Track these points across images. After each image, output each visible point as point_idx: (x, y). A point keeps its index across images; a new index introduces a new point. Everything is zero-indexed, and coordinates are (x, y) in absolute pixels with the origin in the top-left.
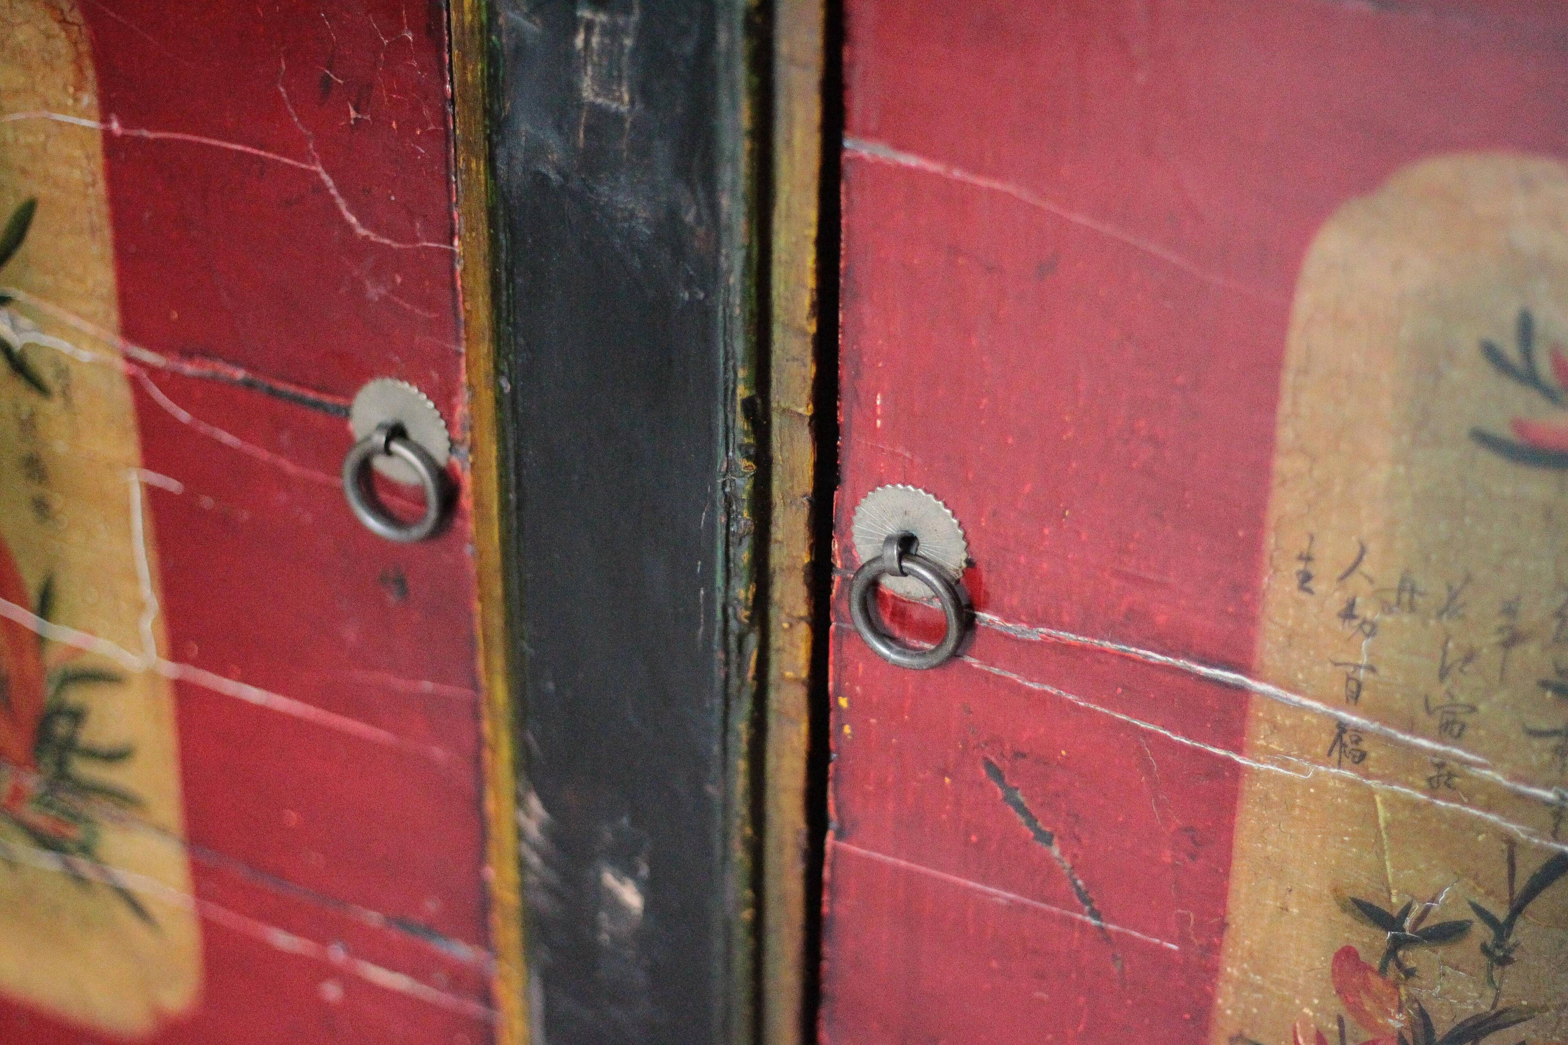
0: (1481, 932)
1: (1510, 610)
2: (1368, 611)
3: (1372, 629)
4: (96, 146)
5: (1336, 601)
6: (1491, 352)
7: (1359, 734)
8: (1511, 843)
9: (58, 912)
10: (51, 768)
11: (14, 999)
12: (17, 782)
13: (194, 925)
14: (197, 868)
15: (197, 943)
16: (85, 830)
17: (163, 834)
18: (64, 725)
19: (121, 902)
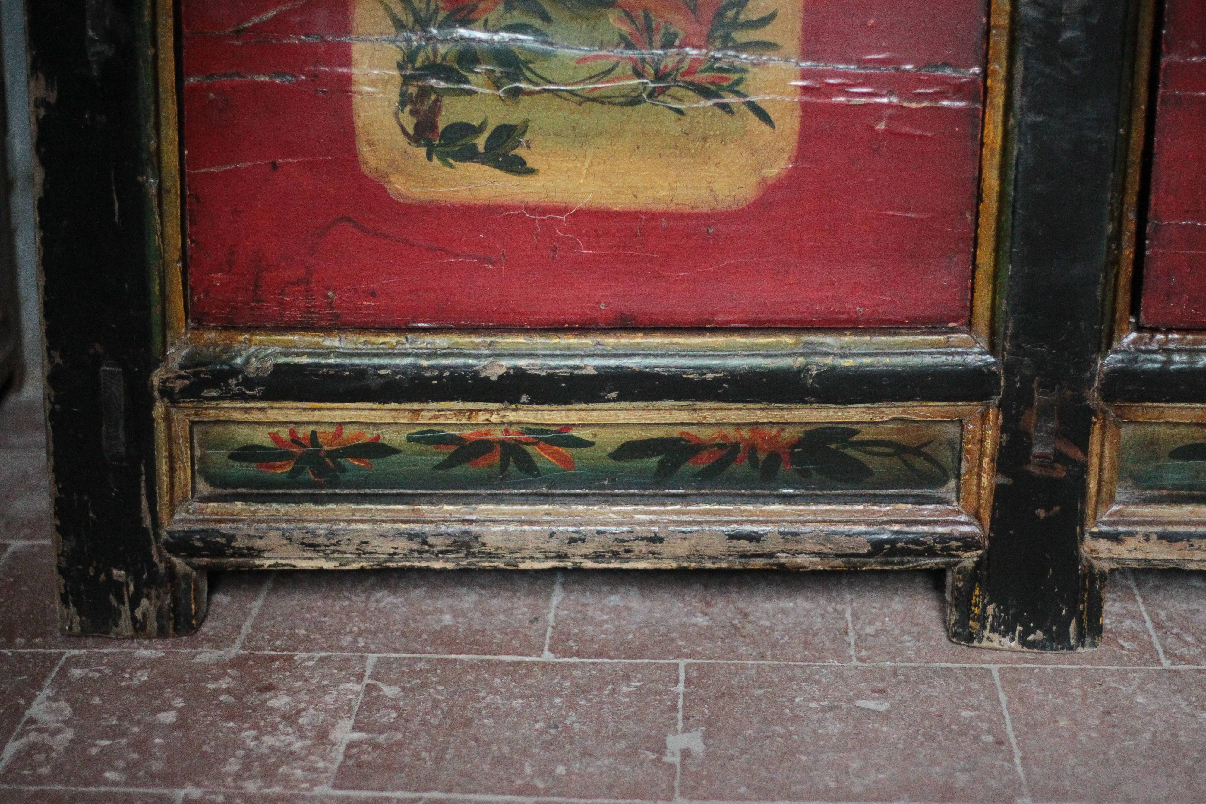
9: (705, 139)
10: (718, 44)
11: (661, 207)
12: (696, 60)
13: (797, 113)
14: (805, 74)
15: (797, 125)
16: (735, 76)
17: (787, 60)
18: (731, 13)
19: (751, 116)
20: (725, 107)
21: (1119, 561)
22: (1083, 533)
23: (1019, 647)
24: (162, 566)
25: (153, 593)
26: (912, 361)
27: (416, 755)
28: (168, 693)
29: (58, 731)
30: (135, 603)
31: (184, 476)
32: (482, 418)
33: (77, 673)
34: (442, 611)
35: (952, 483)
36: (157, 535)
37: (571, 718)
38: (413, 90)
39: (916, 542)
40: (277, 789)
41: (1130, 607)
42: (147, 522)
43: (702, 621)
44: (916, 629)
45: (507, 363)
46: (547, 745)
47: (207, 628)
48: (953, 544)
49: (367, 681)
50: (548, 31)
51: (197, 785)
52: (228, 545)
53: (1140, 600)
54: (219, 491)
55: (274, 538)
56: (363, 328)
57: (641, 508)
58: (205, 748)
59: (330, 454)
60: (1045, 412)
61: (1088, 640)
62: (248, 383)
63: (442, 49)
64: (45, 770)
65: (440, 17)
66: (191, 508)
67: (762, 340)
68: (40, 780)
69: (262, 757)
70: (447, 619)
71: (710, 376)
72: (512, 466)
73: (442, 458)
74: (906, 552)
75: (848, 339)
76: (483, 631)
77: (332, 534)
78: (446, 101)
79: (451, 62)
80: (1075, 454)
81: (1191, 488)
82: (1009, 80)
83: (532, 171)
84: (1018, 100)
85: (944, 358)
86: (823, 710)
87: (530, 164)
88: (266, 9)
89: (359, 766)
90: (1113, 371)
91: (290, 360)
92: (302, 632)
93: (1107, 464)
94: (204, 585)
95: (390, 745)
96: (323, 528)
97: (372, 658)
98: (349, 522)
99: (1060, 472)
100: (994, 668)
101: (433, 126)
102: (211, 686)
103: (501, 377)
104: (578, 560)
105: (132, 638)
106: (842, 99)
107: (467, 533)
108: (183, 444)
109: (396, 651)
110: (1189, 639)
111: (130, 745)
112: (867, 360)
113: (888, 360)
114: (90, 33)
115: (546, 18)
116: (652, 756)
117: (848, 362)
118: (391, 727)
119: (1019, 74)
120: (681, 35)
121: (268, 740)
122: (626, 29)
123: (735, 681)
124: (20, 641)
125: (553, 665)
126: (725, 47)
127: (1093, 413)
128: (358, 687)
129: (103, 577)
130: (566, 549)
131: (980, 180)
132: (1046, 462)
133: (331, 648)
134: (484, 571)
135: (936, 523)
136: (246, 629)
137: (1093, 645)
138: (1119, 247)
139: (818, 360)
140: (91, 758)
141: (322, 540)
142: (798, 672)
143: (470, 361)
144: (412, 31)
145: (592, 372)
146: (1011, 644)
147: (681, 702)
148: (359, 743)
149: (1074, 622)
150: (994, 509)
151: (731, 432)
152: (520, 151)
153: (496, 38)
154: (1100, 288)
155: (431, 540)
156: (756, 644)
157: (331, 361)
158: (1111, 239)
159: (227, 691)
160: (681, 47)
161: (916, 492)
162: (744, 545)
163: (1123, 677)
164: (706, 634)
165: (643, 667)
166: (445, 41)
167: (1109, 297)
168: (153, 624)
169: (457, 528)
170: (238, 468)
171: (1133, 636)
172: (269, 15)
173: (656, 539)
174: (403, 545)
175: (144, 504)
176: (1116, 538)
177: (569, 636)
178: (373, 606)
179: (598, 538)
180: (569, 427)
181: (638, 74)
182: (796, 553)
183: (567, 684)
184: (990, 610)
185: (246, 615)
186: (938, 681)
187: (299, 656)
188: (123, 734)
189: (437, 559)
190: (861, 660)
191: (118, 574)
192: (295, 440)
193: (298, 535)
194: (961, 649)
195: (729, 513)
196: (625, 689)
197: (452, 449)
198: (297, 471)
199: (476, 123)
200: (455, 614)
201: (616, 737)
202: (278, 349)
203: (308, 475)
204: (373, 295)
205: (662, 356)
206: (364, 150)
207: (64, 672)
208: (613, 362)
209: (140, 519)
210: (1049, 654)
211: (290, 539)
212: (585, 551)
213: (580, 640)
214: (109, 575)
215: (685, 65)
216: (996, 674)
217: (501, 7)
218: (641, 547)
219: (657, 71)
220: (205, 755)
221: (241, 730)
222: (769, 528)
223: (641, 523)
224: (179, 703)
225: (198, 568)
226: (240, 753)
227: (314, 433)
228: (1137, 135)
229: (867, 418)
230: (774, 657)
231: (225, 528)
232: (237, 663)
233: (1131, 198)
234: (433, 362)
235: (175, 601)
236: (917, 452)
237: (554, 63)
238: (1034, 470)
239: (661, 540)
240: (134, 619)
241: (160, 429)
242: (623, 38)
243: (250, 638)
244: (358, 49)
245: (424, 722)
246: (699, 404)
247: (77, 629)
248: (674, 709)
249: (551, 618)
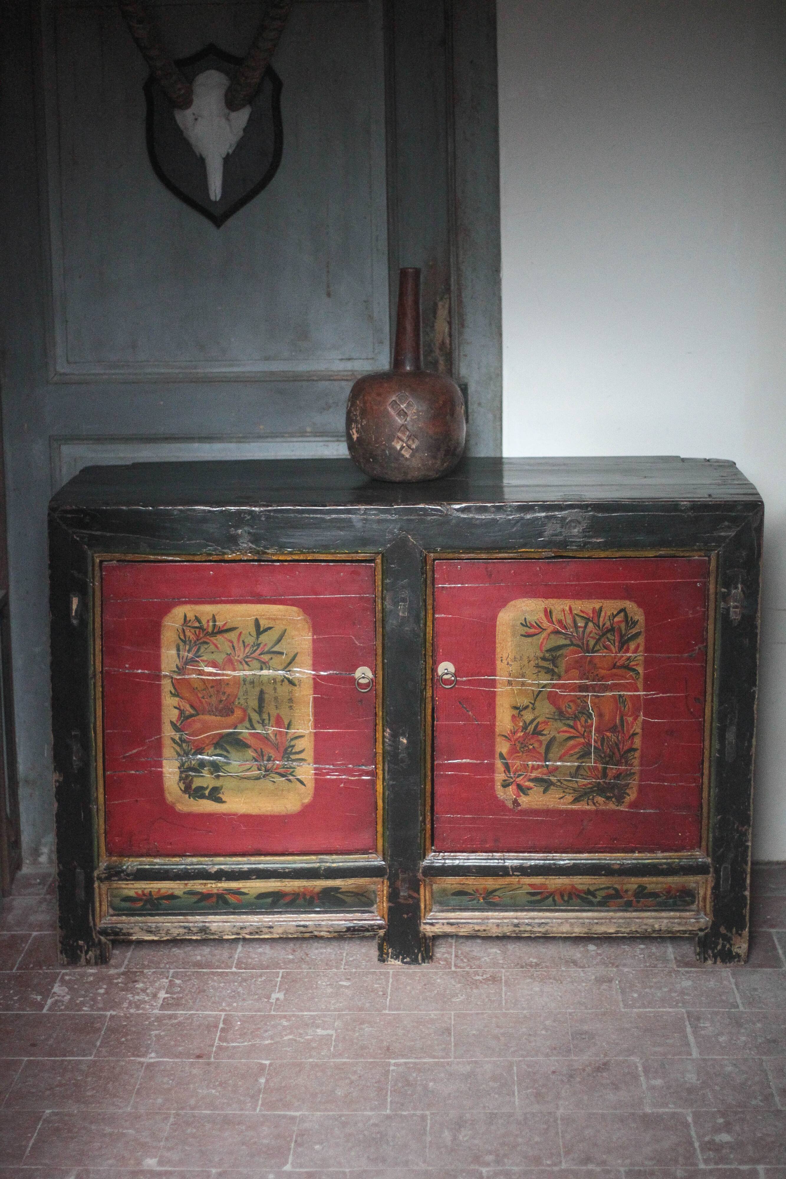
0: (531, 706)
1: (528, 657)
2: (510, 663)
3: (511, 665)
4: (311, 641)
5: (506, 663)
6: (522, 624)
7: (511, 681)
8: (533, 691)
9: (283, 790)
10: (286, 759)
11: (269, 813)
12: (278, 765)
13: (313, 782)
14: (316, 769)
15: (314, 785)
16: (292, 770)
17: (309, 764)
18: (290, 749)
19: (298, 783)
20: (289, 780)
21: (435, 932)
22: (420, 922)
23: (401, 964)
24: (96, 940)
25: (93, 949)
26: (357, 864)
27: (186, 1001)
28: (100, 984)
29: (64, 996)
30: (87, 953)
31: (104, 908)
32: (209, 885)
33: (67, 978)
34: (196, 955)
35: (375, 906)
36: (95, 929)
37: (240, 989)
38: (183, 776)
39: (362, 927)
40: (141, 1011)
41: (449, 950)
42: (92, 924)
43: (291, 957)
44: (367, 959)
45: (217, 867)
46: (231, 997)
47: (112, 962)
48: (375, 927)
49: (170, 978)
50: (229, 756)
51: (114, 1011)
52: (120, 931)
53: (454, 947)
54: (117, 912)
55: (137, 929)
56: (168, 856)
57: (265, 916)
58: (116, 1000)
59: (156, 899)
60: (403, 880)
61: (426, 961)
62: (128, 875)
63: (193, 762)
64: (63, 1007)
65: (193, 751)
66: (107, 919)
67: (305, 858)
68: (61, 1010)
69: (135, 1002)
70: (199, 958)
71: (287, 870)
72: (220, 902)
73: (196, 900)
74: (358, 930)
75: (334, 857)
76: (211, 962)
77: (157, 927)
78: (195, 779)
79: (197, 767)
80: (415, 895)
81: (460, 906)
82: (383, 770)
83: (224, 802)
84: (386, 777)
85: (367, 863)
86: (327, 985)
87: (224, 800)
88: (134, 749)
89: (168, 1004)
90: (426, 866)
91: (142, 867)
92: (146, 963)
93: (427, 898)
94: (110, 946)
95: (178, 999)
96: (154, 925)
97: (172, 971)
98: (163, 923)
99: (411, 901)
100: (391, 971)
101: (191, 787)
102: (115, 981)
103: (215, 872)
104: (244, 935)
105: (85, 966)
106: (328, 777)
107: (205, 926)
108: (104, 896)
109: (180, 968)
110: (465, 960)
111: (90, 999)
112: (341, 864)
113: (349, 864)
114: (74, 758)
115: (228, 752)
116: (266, 1000)
117: (334, 865)
118: (178, 993)
119: (386, 769)
120: (273, 756)
121: (137, 997)
122: (255, 755)
123: (299, 976)
124: (44, 968)
125: (236, 973)
126: (288, 761)
127: (420, 881)
128: (167, 981)
129: (75, 944)
130: (239, 931)
131: (376, 802)
132: (405, 898)
133: (157, 968)
134: (211, 939)
135: (369, 920)
136: (126, 962)
137: (428, 963)
138: (425, 824)
139: (324, 864)
140: (77, 1004)
141: (153, 929)
142: (321, 974)
143: (205, 866)
144: (183, 756)
145: (246, 869)
146: (398, 963)
147: (278, 983)
148: (167, 998)
149: (420, 955)
150: (389, 915)
151: (297, 890)
152: (220, 795)
153: (211, 759)
154: (419, 839)
155: (192, 929)
156: (308, 964)
157: (157, 867)
158: (422, 822)
159: (122, 983)
160: (274, 761)
161: (363, 909)
162: (302, 929)
163: (436, 973)
164: (291, 961)
165: (267, 972)
166: (194, 760)
167: (423, 841)
168: (93, 961)
169: (201, 924)
170: (124, 904)
171: (446, 960)
172: (135, 751)
173: (271, 927)
174: (182, 931)
175: (91, 918)
176: (432, 924)
177: (242, 963)
178: (172, 954)
179: (252, 927)
180: (240, 888)
181: (259, 769)
182: (321, 931)
183: (240, 978)
184: (390, 950)
185: (125, 957)
186: (370, 976)
187: (145, 971)
188: (87, 996)
189: (194, 935)
190: (345, 969)
191: (81, 943)
192: (144, 894)
193: (145, 928)
194: (382, 964)
195: (296, 918)
196: (260, 980)
197: (199, 897)
198: (144, 905)
199: (205, 786)
200: (201, 955)
201: (255, 994)
202: (138, 863)
203: (148, 906)
204: (171, 844)
205: (271, 864)
206: (167, 795)
207: (62, 978)
208: (254, 866)
209: (88, 923)
210: (412, 966)
211: (142, 929)
212: (246, 932)
213: (246, 964)
214: (78, 943)
215: (275, 767)
216: (391, 973)
217: (213, 748)
218: (265, 930)
219: (265, 768)
220: (116, 1002)
221: (127, 994)
222: (310, 923)
223: (265, 922)
224: (105, 986)
225: (109, 940)
226: (128, 1001)
227: (150, 892)
228: (428, 787)
229: (343, 883)
230: (314, 969)
231: (119, 926)
232: (123, 974)
233: (428, 808)
234: (192, 867)
235: (101, 952)
236: (362, 895)
237: (231, 766)
238: (401, 901)
239: (273, 927)
240: (86, 959)
241: (97, 891)
242: (254, 758)
243: (128, 965)
244: (165, 762)
245: (190, 991)
246: (284, 880)
247: (66, 963)
248: (276, 986)
249: (236, 956)
